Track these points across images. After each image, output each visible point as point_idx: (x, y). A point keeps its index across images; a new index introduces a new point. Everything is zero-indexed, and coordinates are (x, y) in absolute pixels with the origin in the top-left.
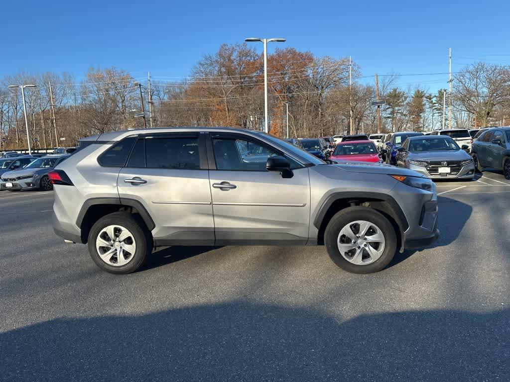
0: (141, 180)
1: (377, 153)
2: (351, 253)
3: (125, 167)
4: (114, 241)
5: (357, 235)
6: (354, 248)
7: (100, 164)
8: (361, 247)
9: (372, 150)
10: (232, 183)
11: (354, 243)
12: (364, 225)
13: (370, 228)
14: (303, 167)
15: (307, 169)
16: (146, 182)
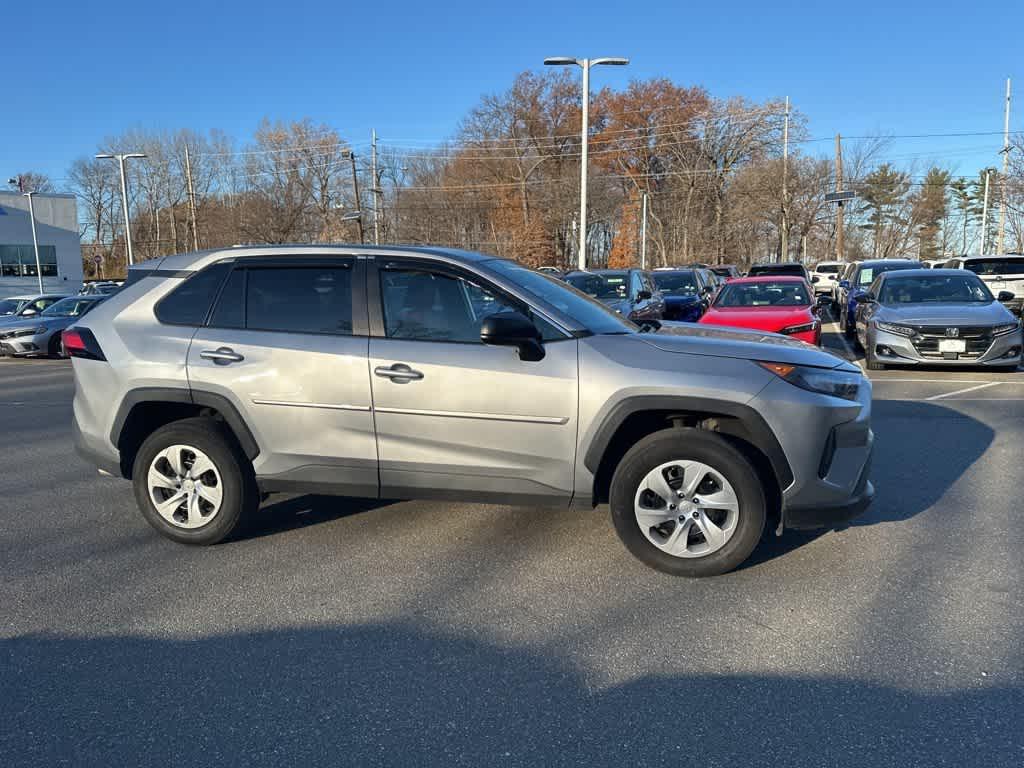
0: (232, 354)
1: (810, 304)
2: (664, 530)
3: (205, 326)
4: (183, 477)
5: (679, 492)
6: (670, 519)
7: (159, 319)
8: (687, 519)
9: (798, 298)
10: (414, 366)
11: (672, 508)
12: (694, 471)
13: (708, 477)
14: (567, 338)
15: (575, 341)
16: (241, 359)
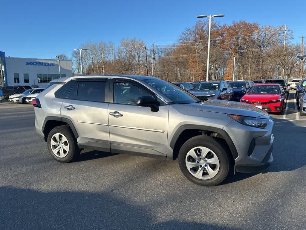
0: (72, 107)
1: (280, 93)
3: (67, 99)
4: (59, 142)
5: (200, 157)
6: (197, 166)
8: (203, 166)
9: (277, 91)
10: (120, 112)
11: (198, 162)
12: (205, 151)
14: (166, 105)
16: (74, 108)
